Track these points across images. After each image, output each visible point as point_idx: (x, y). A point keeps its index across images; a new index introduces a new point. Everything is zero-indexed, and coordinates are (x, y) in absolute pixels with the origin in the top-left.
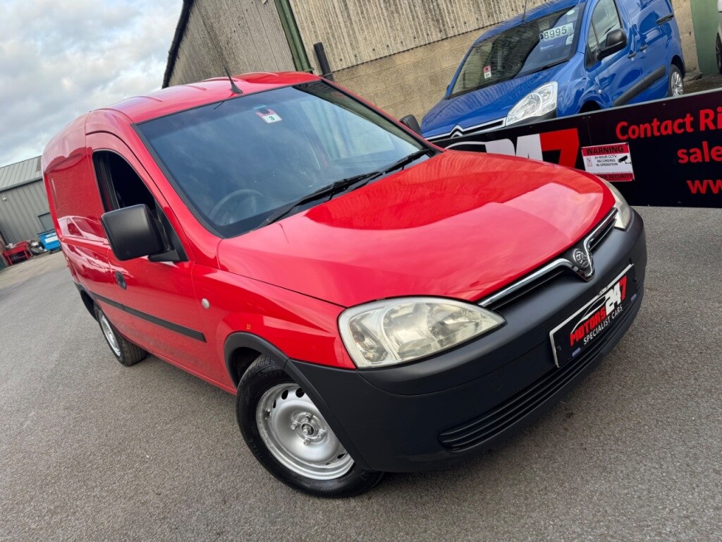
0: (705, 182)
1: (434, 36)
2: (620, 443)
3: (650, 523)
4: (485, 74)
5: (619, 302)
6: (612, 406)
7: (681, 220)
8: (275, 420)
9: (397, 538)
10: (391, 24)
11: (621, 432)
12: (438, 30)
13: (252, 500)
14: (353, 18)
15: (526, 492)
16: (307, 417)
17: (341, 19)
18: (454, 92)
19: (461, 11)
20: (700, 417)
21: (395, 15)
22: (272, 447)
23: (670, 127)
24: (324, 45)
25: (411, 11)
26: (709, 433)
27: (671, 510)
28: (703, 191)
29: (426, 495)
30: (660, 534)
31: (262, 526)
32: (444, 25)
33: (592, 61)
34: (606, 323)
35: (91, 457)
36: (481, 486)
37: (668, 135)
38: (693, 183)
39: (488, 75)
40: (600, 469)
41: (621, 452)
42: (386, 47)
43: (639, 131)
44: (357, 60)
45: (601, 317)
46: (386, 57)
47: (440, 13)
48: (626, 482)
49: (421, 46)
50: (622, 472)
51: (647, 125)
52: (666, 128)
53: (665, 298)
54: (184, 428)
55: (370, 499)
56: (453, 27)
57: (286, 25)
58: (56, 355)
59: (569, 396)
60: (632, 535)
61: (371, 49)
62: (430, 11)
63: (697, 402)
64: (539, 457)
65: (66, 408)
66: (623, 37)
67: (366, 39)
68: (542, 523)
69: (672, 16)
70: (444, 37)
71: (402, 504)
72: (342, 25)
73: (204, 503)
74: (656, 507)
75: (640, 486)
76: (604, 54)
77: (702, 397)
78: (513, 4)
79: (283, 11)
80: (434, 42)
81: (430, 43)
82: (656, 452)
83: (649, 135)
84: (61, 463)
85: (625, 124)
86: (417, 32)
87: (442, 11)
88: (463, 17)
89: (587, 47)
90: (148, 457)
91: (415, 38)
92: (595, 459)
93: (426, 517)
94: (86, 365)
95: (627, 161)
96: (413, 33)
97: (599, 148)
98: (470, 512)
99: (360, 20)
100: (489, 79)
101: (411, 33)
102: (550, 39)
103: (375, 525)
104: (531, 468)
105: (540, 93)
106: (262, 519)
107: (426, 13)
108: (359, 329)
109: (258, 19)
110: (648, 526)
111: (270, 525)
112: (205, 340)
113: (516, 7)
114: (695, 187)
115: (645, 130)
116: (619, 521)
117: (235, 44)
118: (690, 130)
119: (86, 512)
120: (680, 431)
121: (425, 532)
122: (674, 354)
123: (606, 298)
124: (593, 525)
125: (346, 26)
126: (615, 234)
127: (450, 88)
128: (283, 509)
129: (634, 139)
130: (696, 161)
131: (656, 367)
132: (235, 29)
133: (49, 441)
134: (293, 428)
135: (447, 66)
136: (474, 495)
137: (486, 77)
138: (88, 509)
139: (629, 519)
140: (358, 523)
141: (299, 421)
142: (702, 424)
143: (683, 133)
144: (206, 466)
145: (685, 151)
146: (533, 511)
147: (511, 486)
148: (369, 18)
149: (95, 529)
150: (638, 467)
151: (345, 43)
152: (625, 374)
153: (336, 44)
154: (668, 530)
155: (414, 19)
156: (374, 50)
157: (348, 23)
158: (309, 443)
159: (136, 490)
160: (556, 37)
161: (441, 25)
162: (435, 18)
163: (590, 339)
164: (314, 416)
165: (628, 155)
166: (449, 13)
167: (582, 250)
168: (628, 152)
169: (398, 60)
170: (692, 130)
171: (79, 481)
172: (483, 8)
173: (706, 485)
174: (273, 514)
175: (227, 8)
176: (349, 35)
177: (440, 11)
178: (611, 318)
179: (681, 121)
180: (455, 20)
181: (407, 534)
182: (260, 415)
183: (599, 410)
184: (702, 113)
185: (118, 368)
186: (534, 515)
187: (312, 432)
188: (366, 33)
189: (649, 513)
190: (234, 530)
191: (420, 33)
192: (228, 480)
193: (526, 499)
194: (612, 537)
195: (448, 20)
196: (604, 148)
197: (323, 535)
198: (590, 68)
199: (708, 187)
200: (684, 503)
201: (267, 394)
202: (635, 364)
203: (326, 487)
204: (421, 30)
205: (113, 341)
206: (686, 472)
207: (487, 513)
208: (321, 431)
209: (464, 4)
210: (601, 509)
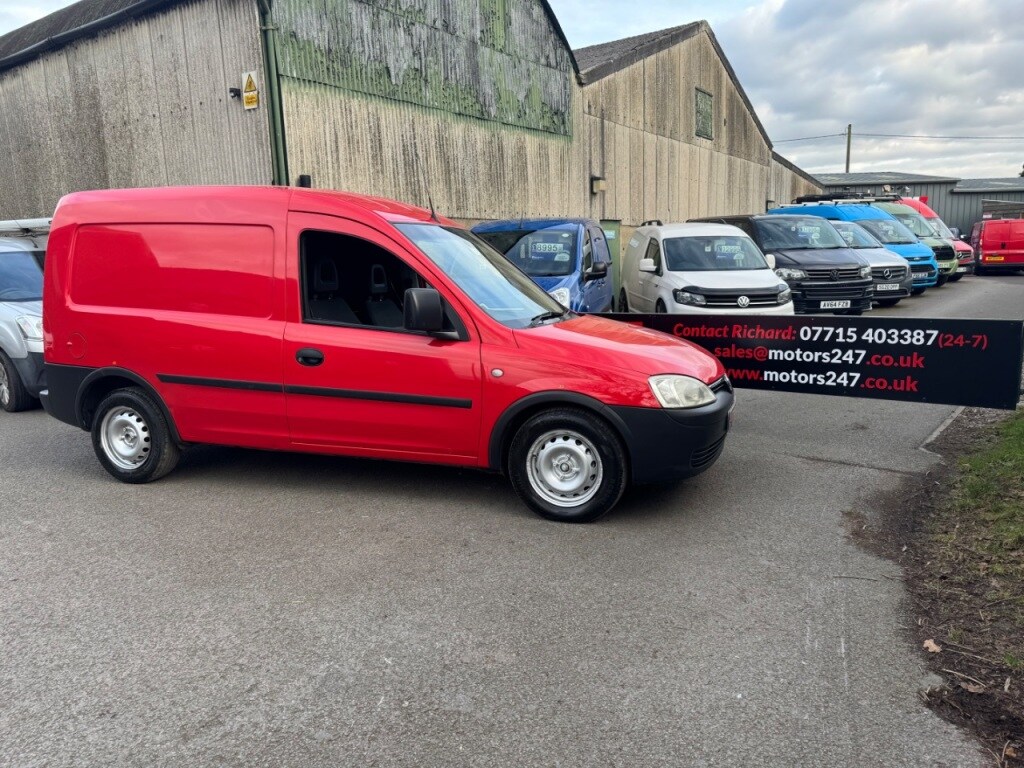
14: (341, 162)
17: (329, 159)
19: (437, 194)
21: (380, 175)
22: (532, 482)
25: (394, 177)
43: (692, 331)
47: (419, 190)
48: (750, 504)
51: (698, 329)
52: (710, 332)
57: (274, 145)
62: (411, 185)
72: (330, 165)
75: (758, 505)
76: (590, 277)
79: (274, 126)
82: (755, 496)
83: (698, 335)
85: (681, 325)
99: (347, 167)
105: (558, 294)
107: (407, 184)
112: (469, 406)
115: (696, 332)
117: (145, 130)
118: (725, 336)
120: (760, 489)
125: (333, 167)
130: (726, 356)
143: (721, 337)
145: (721, 349)
148: (356, 168)
150: (751, 500)
157: (336, 165)
160: (547, 251)
162: (414, 192)
170: (727, 336)
172: (454, 196)
177: (419, 187)
179: (720, 329)
184: (733, 326)
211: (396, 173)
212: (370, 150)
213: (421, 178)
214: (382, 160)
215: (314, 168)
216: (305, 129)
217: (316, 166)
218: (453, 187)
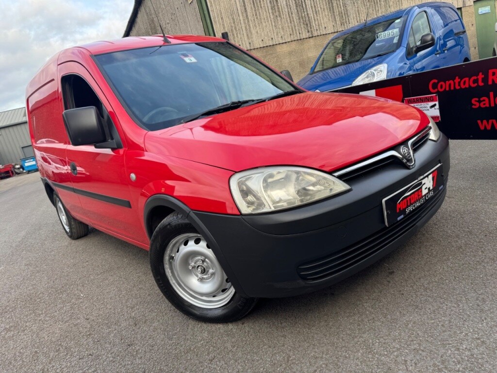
0: (490, 121)
1: (304, 35)
2: (428, 291)
3: (450, 342)
4: (337, 60)
5: (431, 188)
6: (422, 268)
7: (470, 157)
8: (178, 262)
9: (262, 350)
10: (275, 24)
11: (428, 284)
12: (306, 31)
13: (156, 324)
14: (250, 18)
15: (359, 321)
16: (202, 260)
17: (241, 18)
18: (316, 70)
19: (323, 19)
20: (486, 275)
21: (279, 18)
22: (174, 283)
23: (467, 83)
24: (229, 34)
25: (289, 17)
26: (493, 285)
27: (467, 334)
28: (489, 128)
29: (285, 322)
30: (458, 349)
31: (162, 341)
32: (311, 28)
33: (411, 53)
34: (422, 201)
35: (41, 295)
36: (326, 317)
37: (466, 88)
38: (482, 122)
39: (339, 60)
40: (414, 307)
41: (429, 297)
42: (271, 39)
43: (445, 86)
44: (250, 46)
45: (419, 196)
46: (270, 46)
47: (309, 20)
48: (432, 315)
49: (295, 41)
50: (430, 309)
51: (451, 81)
52: (464, 83)
53: (459, 203)
54: (110, 278)
55: (243, 324)
56: (317, 30)
57: (203, 19)
58: (23, 233)
59: (391, 261)
60: (437, 350)
61: (261, 40)
62: (302, 18)
63: (484, 266)
64: (369, 299)
65: (26, 265)
66: (433, 39)
67: (257, 33)
68: (371, 341)
69: (465, 32)
70: (311, 36)
71: (267, 328)
72: (242, 21)
73: (120, 325)
74: (455, 332)
75: (443, 318)
76: (419, 49)
77: (487, 263)
78: (358, 18)
79: (202, 8)
80: (304, 39)
81: (301, 39)
82: (455, 297)
83: (452, 88)
84: (18, 299)
85: (436, 81)
86: (293, 31)
87: (310, 18)
88: (324, 23)
89: (408, 44)
90: (82, 295)
91: (291, 35)
92: (410, 300)
93: (284, 336)
94: (44, 239)
95: (435, 107)
96: (290, 31)
97: (417, 99)
98: (317, 334)
99: (254, 20)
100: (340, 63)
101: (289, 31)
102: (383, 38)
103: (246, 341)
104: (363, 306)
105: (375, 70)
106: (162, 336)
107: (299, 19)
108: (245, 188)
109: (185, 14)
110: (449, 344)
111: (167, 340)
112: (130, 207)
113: (360, 20)
114: (483, 125)
115: (450, 85)
116: (427, 341)
117: (168, 32)
118: (481, 84)
119: (32, 330)
120: (472, 284)
121: (283, 346)
122: (466, 236)
123: (423, 183)
124: (409, 343)
125: (245, 23)
126: (429, 143)
127: (313, 69)
128: (178, 330)
129: (442, 92)
130: (484, 106)
131: (454, 244)
132: (168, 21)
133: (12, 284)
134: (191, 268)
135: (312, 55)
136: (320, 322)
137: (338, 62)
138: (34, 328)
139: (435, 339)
140: (233, 340)
141: (195, 263)
142: (488, 280)
143: (477, 86)
144: (124, 302)
145: (477, 99)
146: (363, 333)
147: (348, 317)
148: (260, 18)
149: (38, 341)
150: (441, 306)
151: (243, 34)
152: (432, 248)
153: (237, 34)
154: (464, 347)
155: (291, 22)
156: (262, 40)
157: (246, 21)
158: (201, 280)
159: (71, 317)
160: (387, 37)
161: (309, 28)
162: (305, 23)
163: (410, 210)
164: (206, 260)
165: (437, 103)
166: (315, 20)
167: (408, 147)
168: (437, 101)
169: (279, 49)
170: (483, 84)
171: (30, 310)
172: (338, 19)
173: (492, 318)
174: (170, 333)
175: (164, 6)
176: (246, 29)
177: (309, 18)
178: (425, 198)
179: (475, 78)
180: (319, 25)
181: (270, 347)
182: (167, 258)
183: (413, 270)
184: (491, 71)
185: (67, 240)
186: (365, 336)
187: (204, 271)
188: (258, 28)
189: (450, 336)
190: (141, 343)
191: (294, 32)
192: (140, 310)
193: (359, 325)
194: (423, 351)
195: (314, 24)
196: (420, 98)
197: (207, 347)
198: (409, 57)
199: (493, 125)
200: (476, 330)
201: (174, 241)
202: (439, 242)
203: (211, 314)
204: (296, 30)
205: (65, 221)
206: (477, 310)
207: (330, 334)
208: (211, 271)
209: (325, 15)
210: (414, 333)
211: (290, 14)
212: (269, 5)
213: (310, 12)
214: (278, 8)
215: (232, 26)
216: (222, 4)
217: (233, 25)
218: (336, 11)
